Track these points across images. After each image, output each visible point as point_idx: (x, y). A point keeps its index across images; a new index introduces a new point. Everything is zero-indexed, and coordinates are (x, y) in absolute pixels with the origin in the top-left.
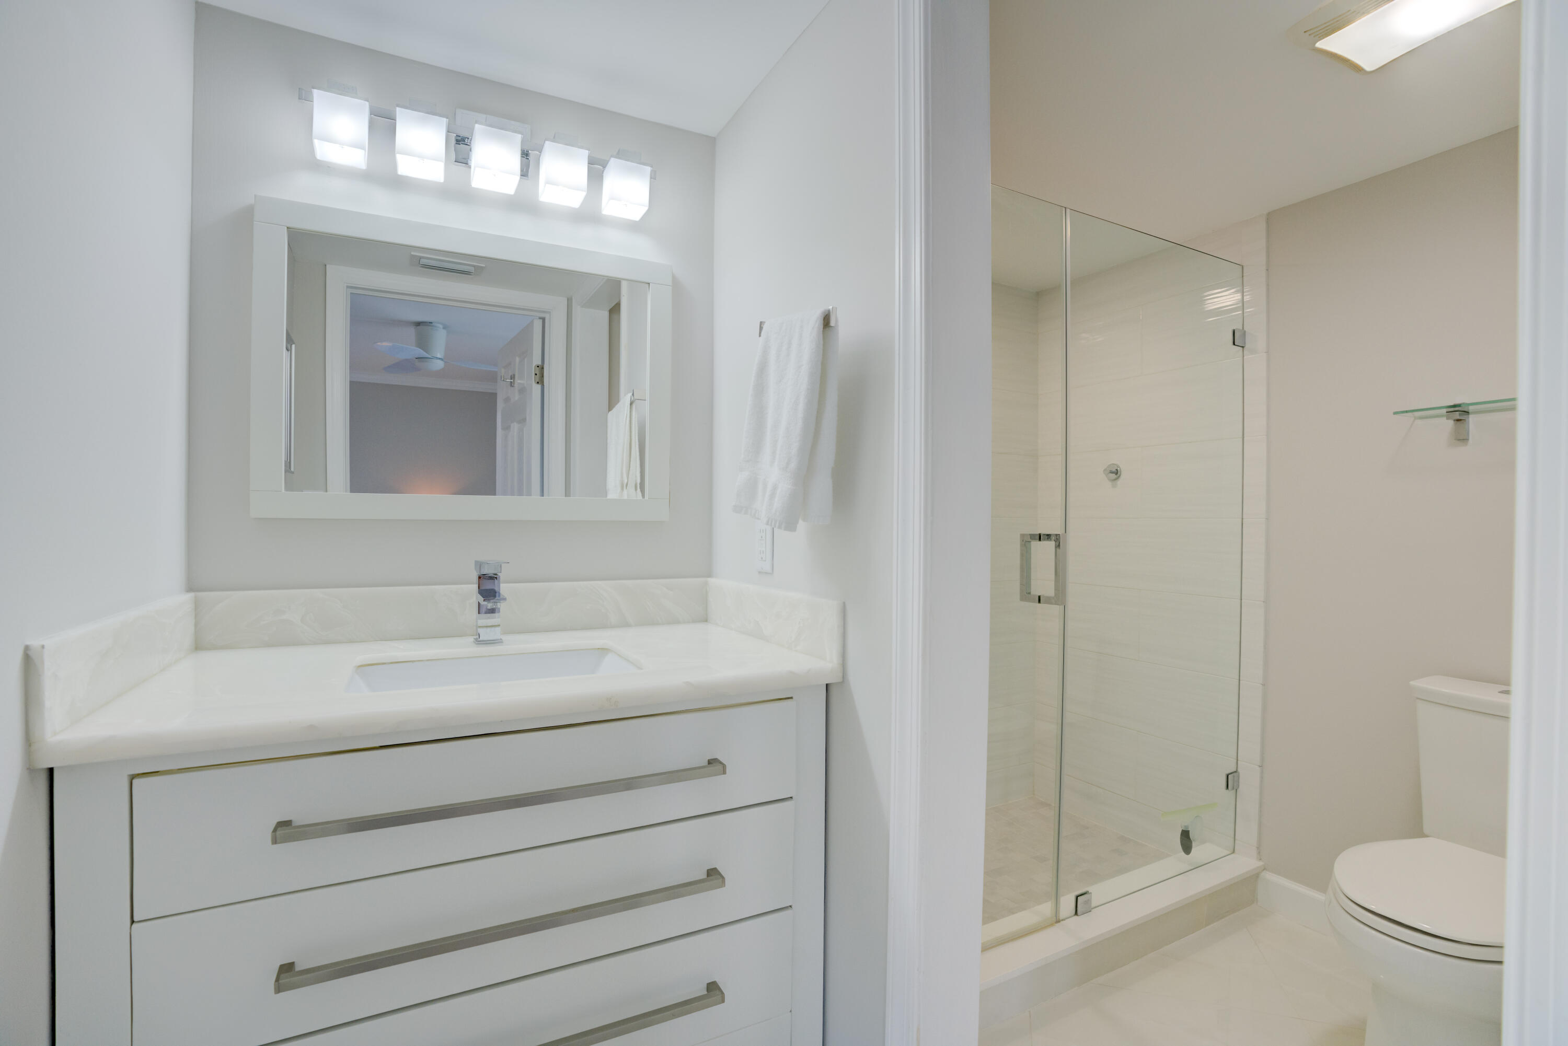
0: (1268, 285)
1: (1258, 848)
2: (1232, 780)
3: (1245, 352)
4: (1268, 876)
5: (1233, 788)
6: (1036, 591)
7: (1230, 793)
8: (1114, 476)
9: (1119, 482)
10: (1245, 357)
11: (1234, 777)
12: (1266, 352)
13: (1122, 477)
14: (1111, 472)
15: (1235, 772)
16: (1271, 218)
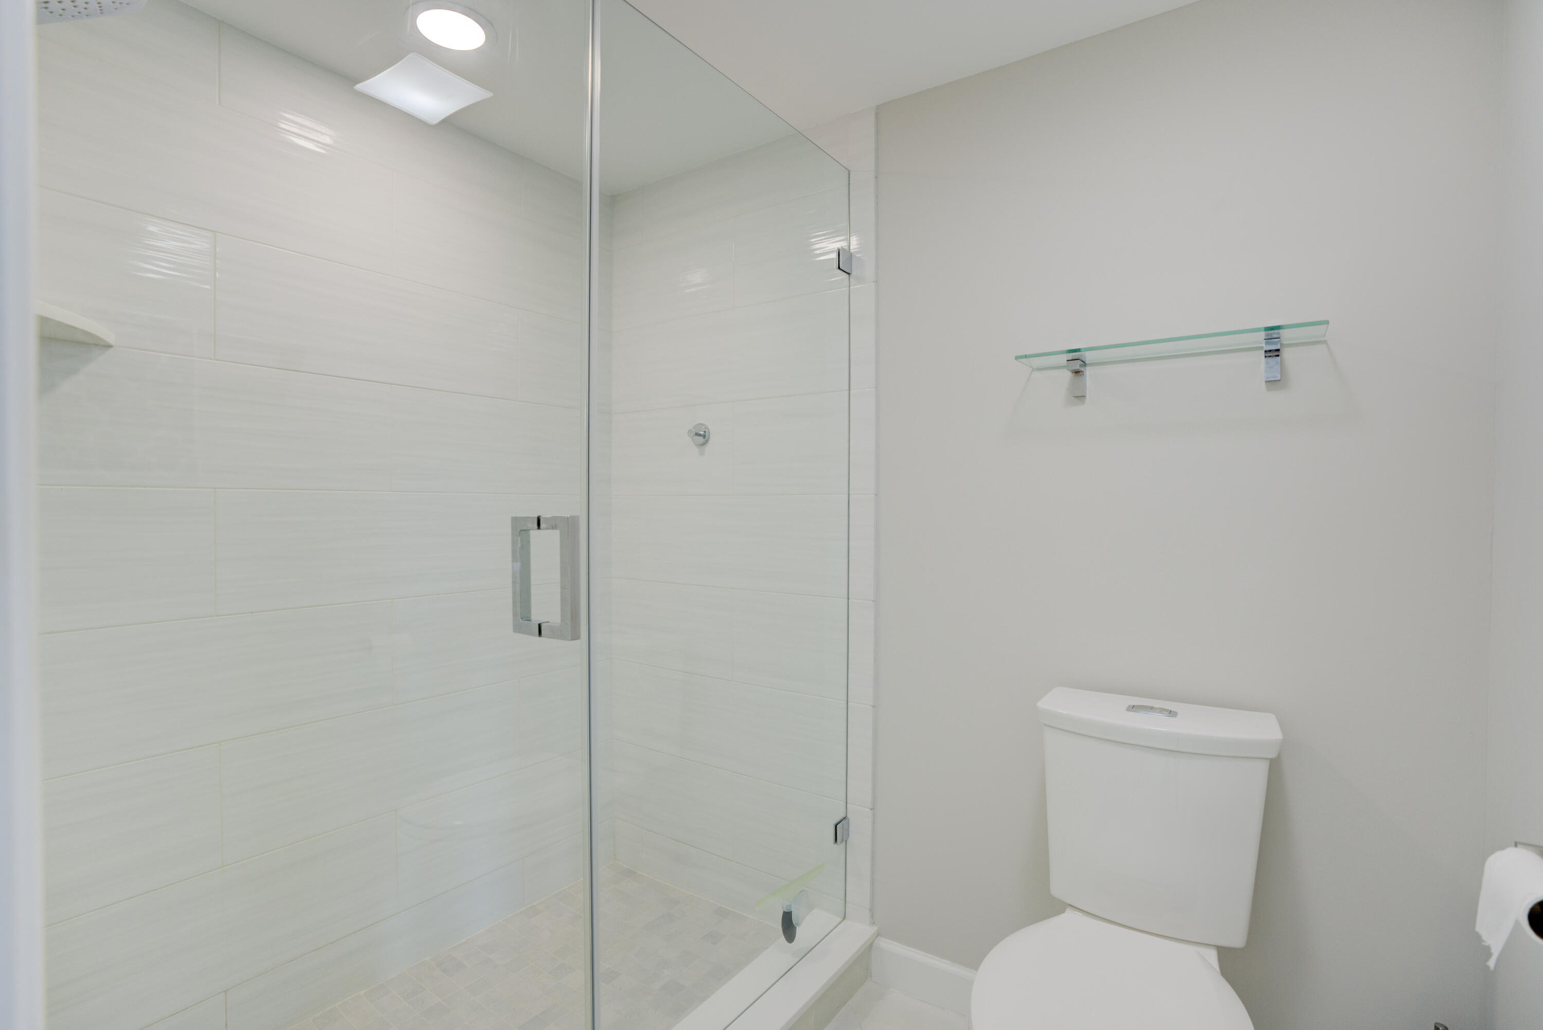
0: (877, 197)
1: (872, 910)
2: (839, 831)
3: (851, 279)
4: (885, 944)
5: (843, 841)
6: (537, 616)
7: (840, 847)
8: (701, 439)
9: (708, 448)
10: (851, 288)
11: (843, 825)
12: (874, 282)
13: (711, 441)
14: (697, 434)
15: (844, 818)
16: (879, 110)
